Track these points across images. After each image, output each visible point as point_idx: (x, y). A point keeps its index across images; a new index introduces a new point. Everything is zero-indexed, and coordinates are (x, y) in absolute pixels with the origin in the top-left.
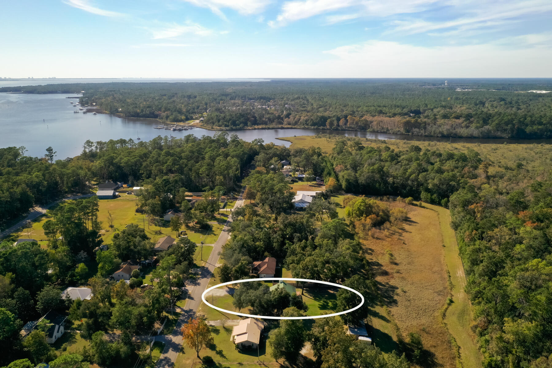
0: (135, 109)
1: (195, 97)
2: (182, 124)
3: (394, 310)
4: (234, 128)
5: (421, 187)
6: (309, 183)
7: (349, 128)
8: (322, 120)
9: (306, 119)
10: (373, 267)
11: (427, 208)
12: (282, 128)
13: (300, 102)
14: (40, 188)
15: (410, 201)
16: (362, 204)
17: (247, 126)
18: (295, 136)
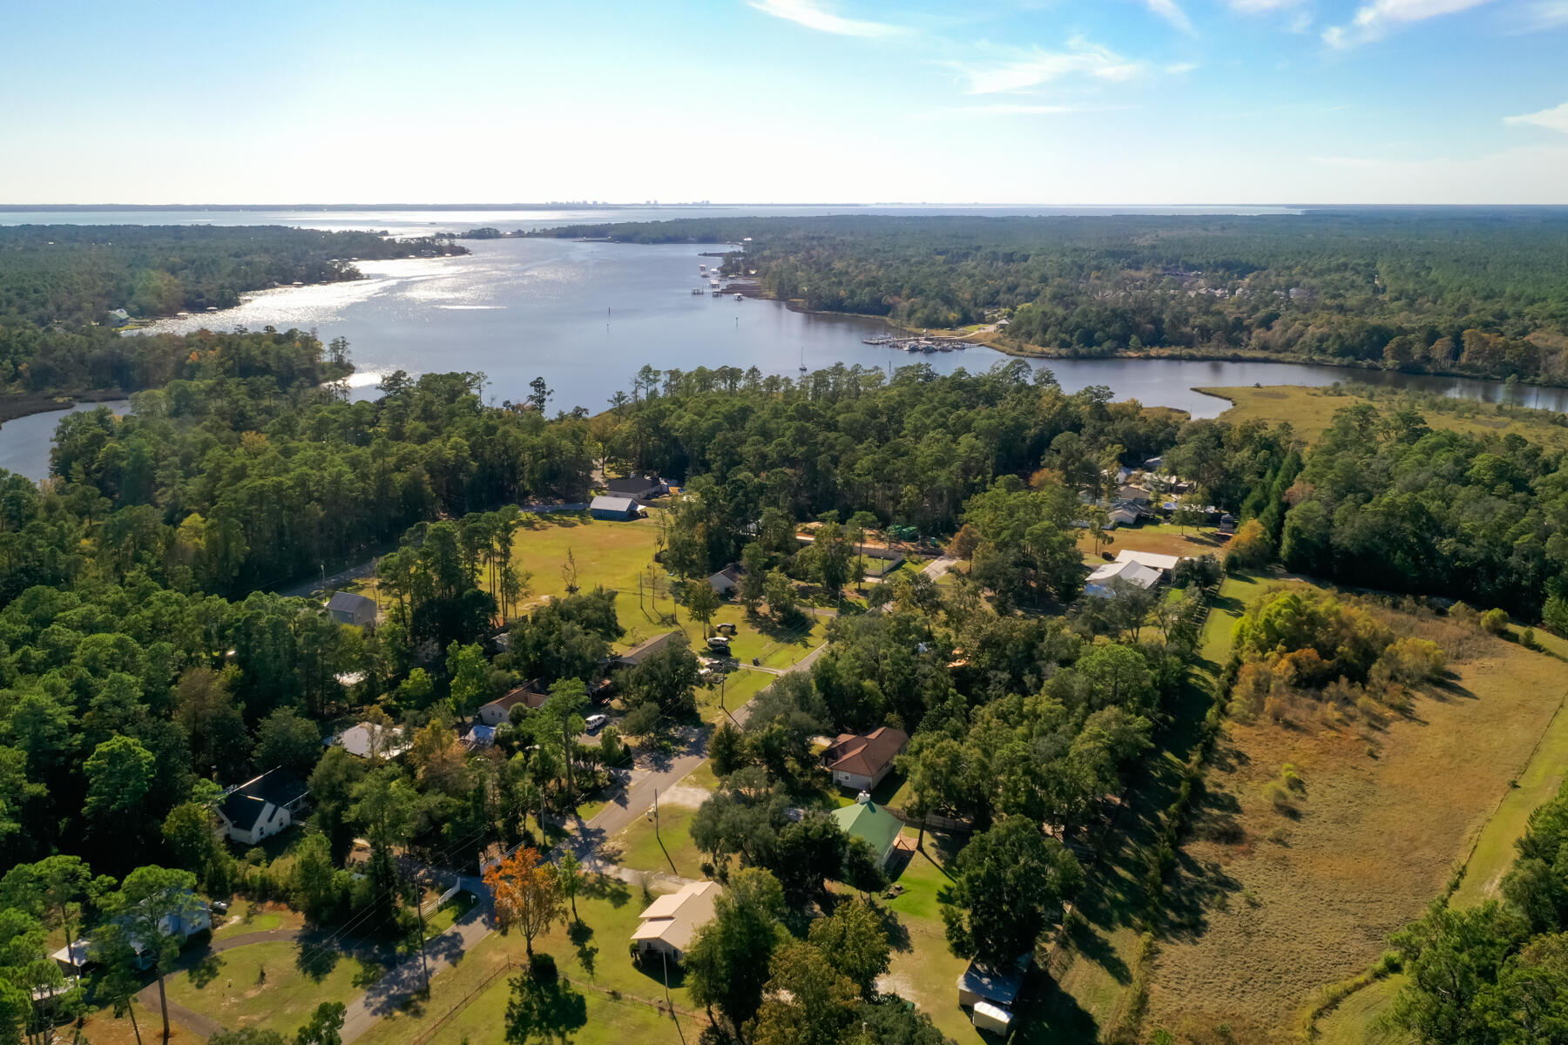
0: (835, 289)
1: (1026, 258)
2: (944, 334)
3: (1175, 952)
4: (1083, 351)
5: (1552, 578)
6: (1192, 531)
7: (1463, 368)
8: (1375, 338)
9: (1322, 335)
10: (1207, 810)
11: (1550, 654)
12: (1236, 359)
13: (1343, 278)
14: (461, 476)
15: (1494, 621)
16: (1284, 611)
17: (1127, 347)
18: (1258, 386)
